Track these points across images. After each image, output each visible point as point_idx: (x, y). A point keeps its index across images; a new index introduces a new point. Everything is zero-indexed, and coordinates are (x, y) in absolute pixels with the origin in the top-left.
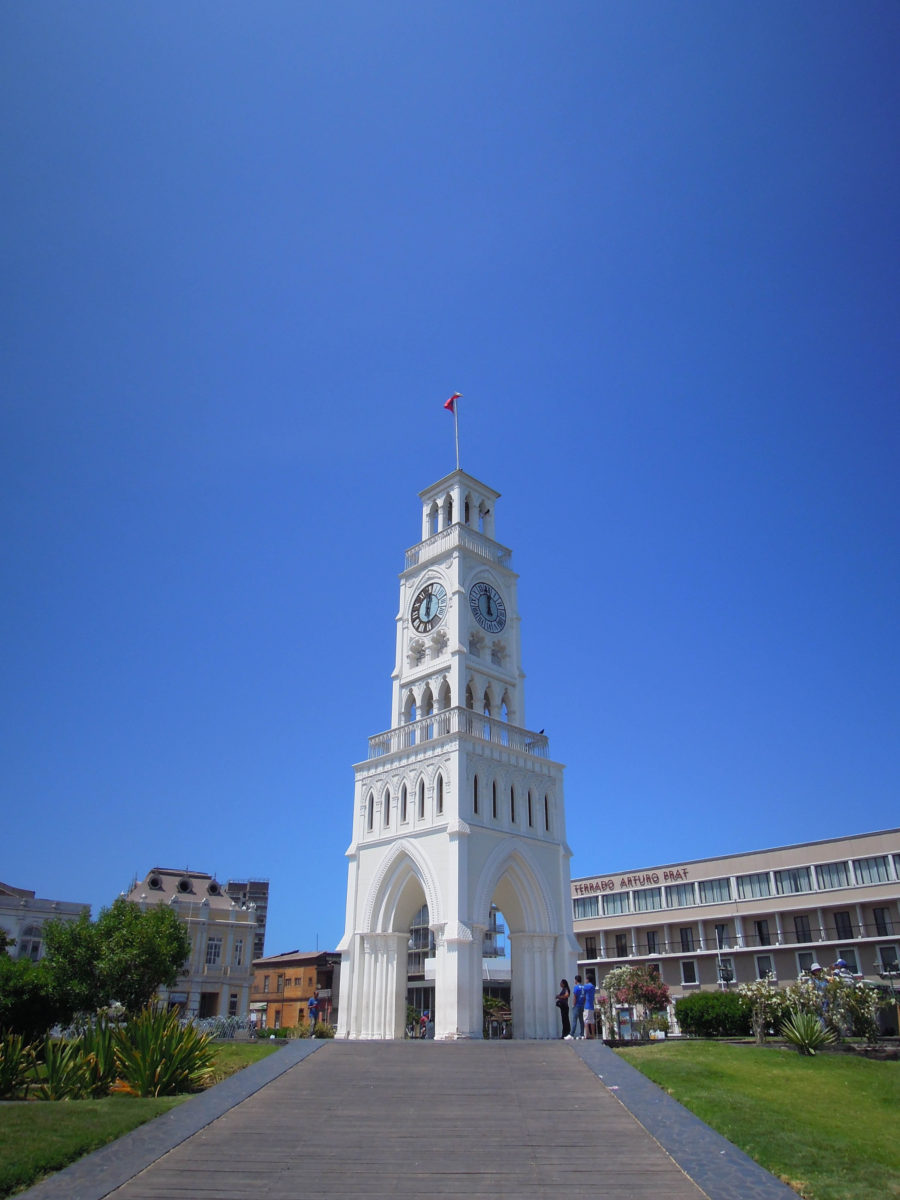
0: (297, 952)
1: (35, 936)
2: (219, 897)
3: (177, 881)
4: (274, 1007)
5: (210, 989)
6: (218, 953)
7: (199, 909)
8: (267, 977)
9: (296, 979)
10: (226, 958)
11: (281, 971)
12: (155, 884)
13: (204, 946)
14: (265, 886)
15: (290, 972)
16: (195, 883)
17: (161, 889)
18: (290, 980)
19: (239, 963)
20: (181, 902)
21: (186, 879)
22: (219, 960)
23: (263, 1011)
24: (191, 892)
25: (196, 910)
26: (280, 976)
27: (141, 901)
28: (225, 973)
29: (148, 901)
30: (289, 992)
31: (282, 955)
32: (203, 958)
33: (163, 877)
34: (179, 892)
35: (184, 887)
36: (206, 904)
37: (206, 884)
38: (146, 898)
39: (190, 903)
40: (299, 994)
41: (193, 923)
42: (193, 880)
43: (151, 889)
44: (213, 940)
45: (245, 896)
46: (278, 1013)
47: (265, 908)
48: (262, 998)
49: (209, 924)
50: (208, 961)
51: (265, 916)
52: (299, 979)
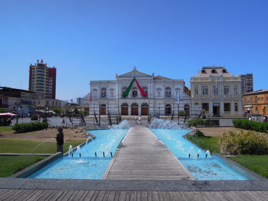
0: (262, 90)
1: (169, 90)
2: (227, 73)
3: (211, 70)
4: (255, 106)
5: (227, 102)
6: (228, 91)
7: (219, 78)
8: (251, 98)
9: (262, 98)
10: (231, 92)
11: (256, 96)
12: (203, 72)
13: (223, 89)
14: (251, 75)
15: (259, 96)
16: (217, 70)
17: (206, 73)
18: (259, 98)
19: (237, 94)
20: (212, 76)
21: (214, 69)
22: (229, 93)
23: (252, 107)
24: (216, 73)
25: (218, 78)
26: (256, 97)
27: (199, 77)
28: (232, 97)
29: (201, 77)
30: (259, 102)
31: (256, 91)
32: (223, 92)
33: (206, 70)
34: (212, 73)
35: (214, 71)
36: (221, 76)
37: (221, 70)
38: (200, 76)
39: (216, 76)
40: (263, 102)
41: (217, 82)
42: (216, 69)
43: (202, 73)
44: (226, 87)
45: (246, 78)
46: (256, 108)
47: (252, 81)
48: (250, 104)
49: (223, 82)
50: (225, 93)
51: (253, 83)
52: (263, 98)
